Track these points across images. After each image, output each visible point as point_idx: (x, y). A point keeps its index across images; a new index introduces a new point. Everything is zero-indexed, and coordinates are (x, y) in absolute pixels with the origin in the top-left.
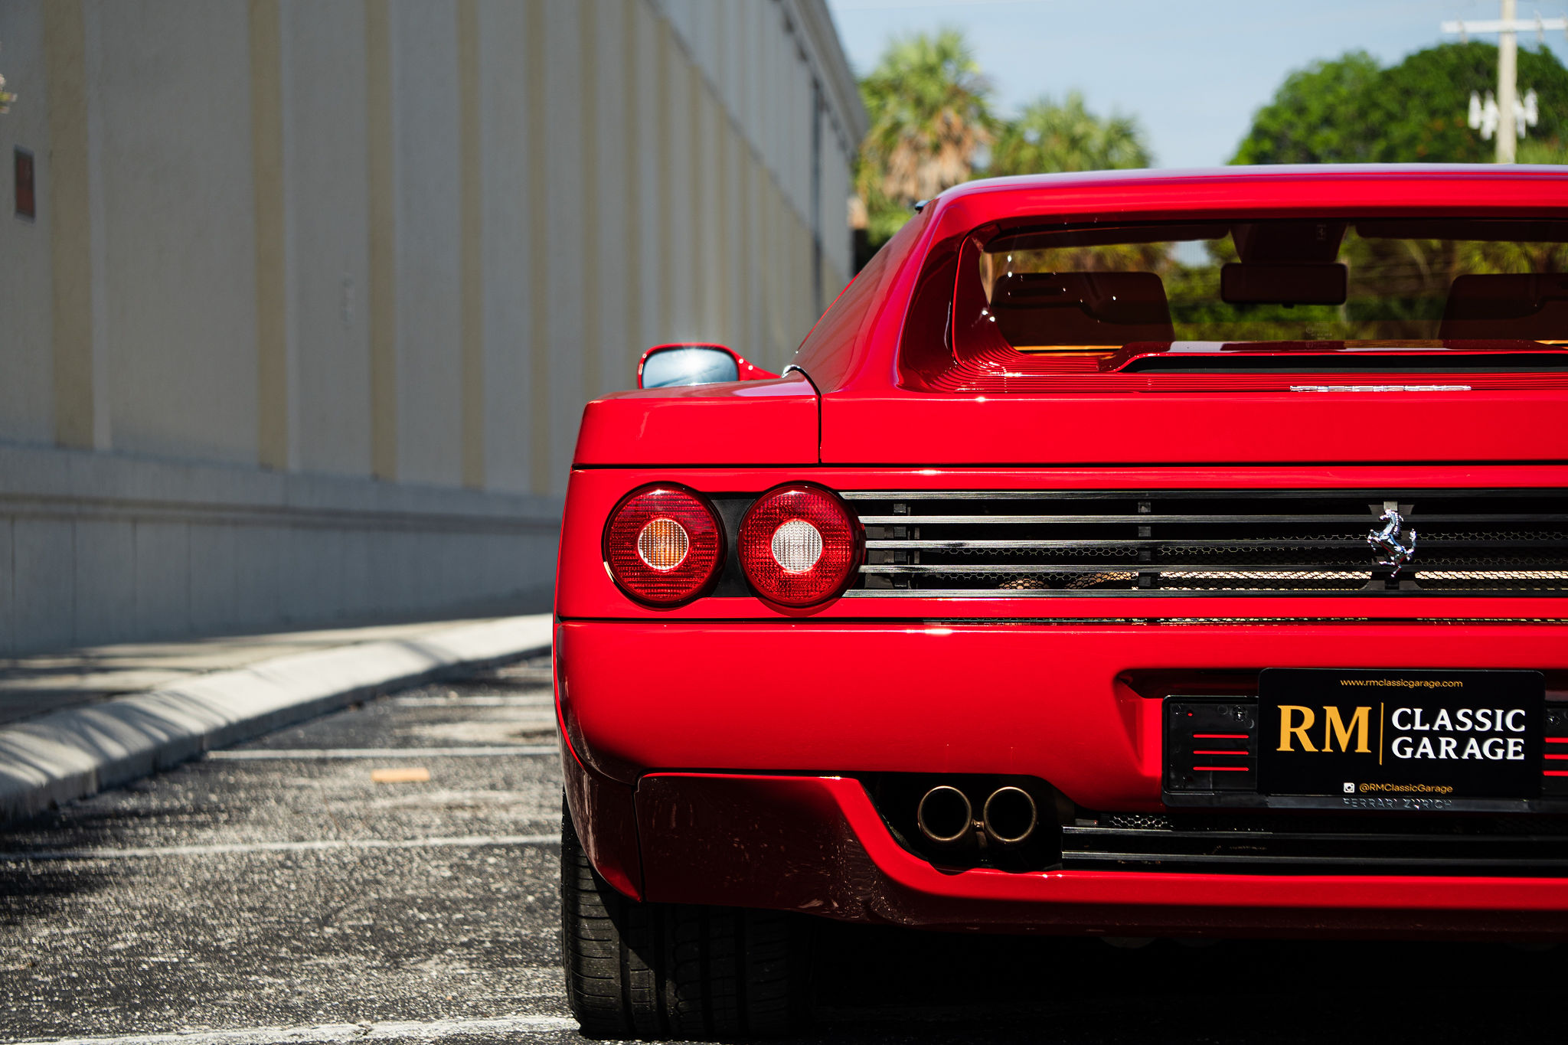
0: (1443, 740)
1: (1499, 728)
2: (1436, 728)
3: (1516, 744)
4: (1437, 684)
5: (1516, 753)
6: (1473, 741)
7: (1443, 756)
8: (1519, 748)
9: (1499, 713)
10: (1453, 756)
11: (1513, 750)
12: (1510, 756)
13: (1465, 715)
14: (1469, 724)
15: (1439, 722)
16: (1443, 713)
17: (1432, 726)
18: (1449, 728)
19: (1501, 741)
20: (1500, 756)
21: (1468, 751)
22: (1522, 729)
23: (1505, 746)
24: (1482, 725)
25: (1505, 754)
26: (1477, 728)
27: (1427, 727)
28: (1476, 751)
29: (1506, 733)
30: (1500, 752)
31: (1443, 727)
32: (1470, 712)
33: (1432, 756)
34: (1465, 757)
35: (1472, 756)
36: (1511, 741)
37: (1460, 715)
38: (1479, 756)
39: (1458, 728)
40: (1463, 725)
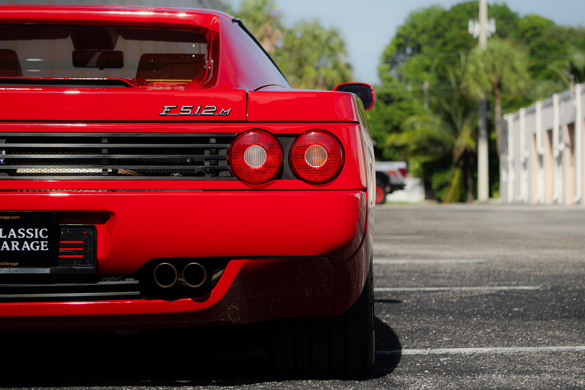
0: (13, 242)
1: (37, 237)
2: (9, 237)
3: (45, 244)
4: (8, 217)
5: (45, 248)
6: (26, 243)
7: (13, 249)
8: (46, 245)
9: (36, 230)
10: (18, 249)
11: (43, 246)
12: (42, 249)
13: (22, 231)
14: (24, 235)
15: (10, 234)
16: (12, 230)
17: (8, 236)
18: (15, 237)
19: (38, 242)
20: (38, 249)
21: (24, 247)
22: (47, 237)
23: (40, 244)
24: (29, 235)
25: (40, 248)
26: (27, 237)
27: (5, 237)
28: (28, 247)
29: (40, 239)
30: (38, 247)
31: (12, 236)
32: (24, 230)
33: (8, 249)
34: (23, 249)
35: (26, 249)
36: (42, 242)
37: (19, 231)
38: (29, 249)
39: (19, 237)
40: (21, 235)
